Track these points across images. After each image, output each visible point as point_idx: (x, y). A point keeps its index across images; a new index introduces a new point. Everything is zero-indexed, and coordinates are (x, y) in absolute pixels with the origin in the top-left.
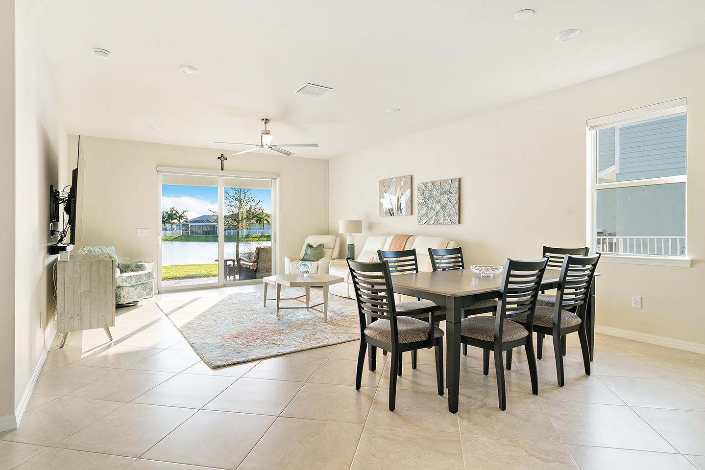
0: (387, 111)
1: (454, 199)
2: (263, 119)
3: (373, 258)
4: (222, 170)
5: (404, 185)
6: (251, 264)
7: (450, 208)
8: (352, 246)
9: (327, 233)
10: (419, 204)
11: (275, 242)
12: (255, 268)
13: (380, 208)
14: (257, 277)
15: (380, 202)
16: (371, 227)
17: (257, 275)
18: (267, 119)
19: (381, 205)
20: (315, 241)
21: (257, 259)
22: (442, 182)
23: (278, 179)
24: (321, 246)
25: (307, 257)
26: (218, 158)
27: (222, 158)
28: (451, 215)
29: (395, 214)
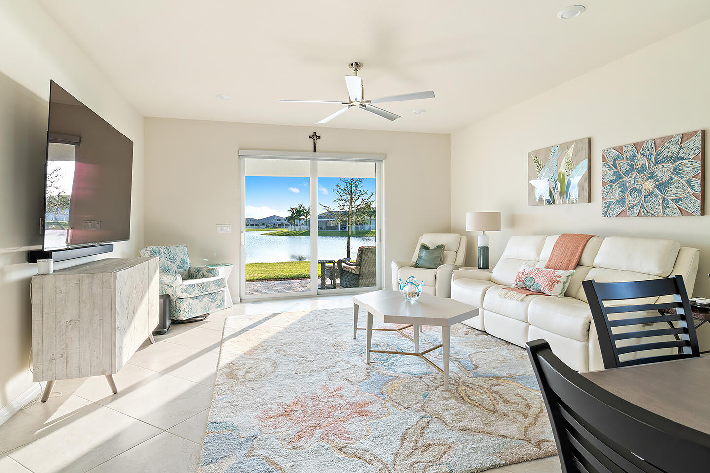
1: (691, 168)
2: (352, 64)
3: (524, 270)
4: (315, 151)
5: (576, 154)
6: (353, 267)
7: (678, 187)
8: (485, 250)
9: (448, 230)
10: (604, 184)
11: (381, 241)
12: (358, 273)
13: (529, 194)
14: (360, 284)
15: (530, 184)
16: (513, 222)
17: (361, 281)
18: (357, 64)
19: (532, 189)
20: (431, 240)
21: (360, 261)
22: (658, 142)
23: (384, 161)
24: (440, 248)
25: (421, 262)
26: (310, 137)
27: (315, 137)
28: (681, 199)
29: (557, 202)
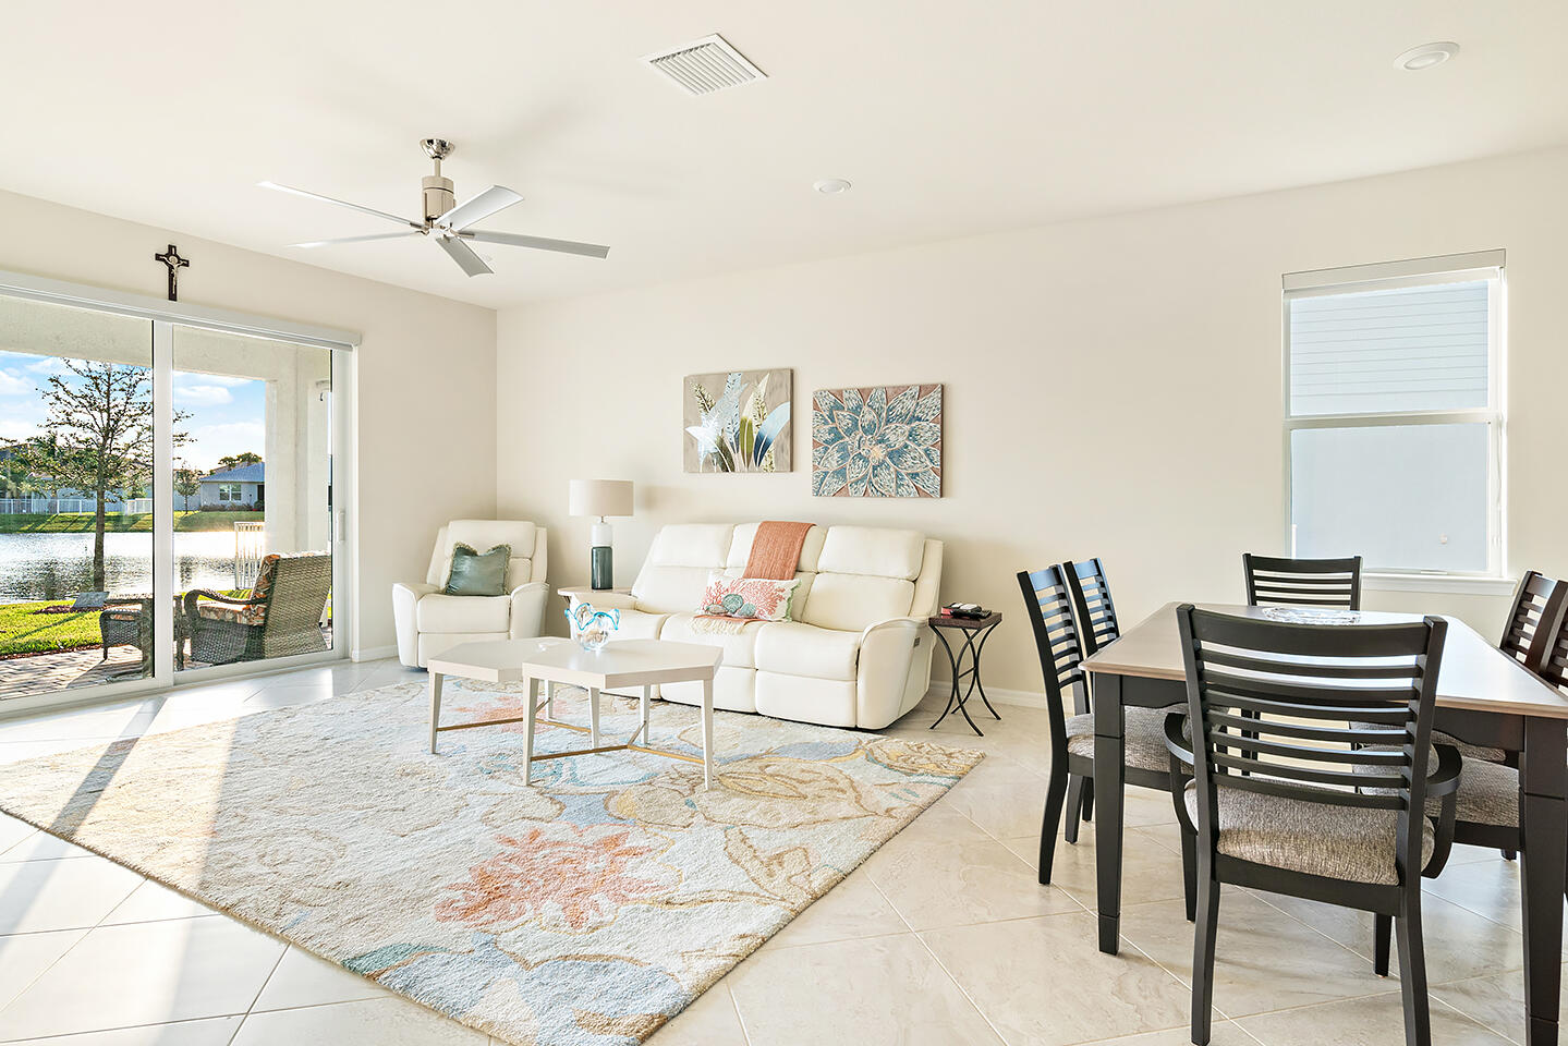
0: (816, 187)
1: (929, 434)
2: (431, 142)
3: (718, 584)
4: (173, 297)
5: (771, 390)
6: (239, 608)
7: (914, 458)
8: (604, 555)
10: (816, 444)
12: (258, 622)
13: (686, 450)
14: (267, 648)
15: (687, 433)
16: (651, 500)
17: (267, 641)
18: (443, 144)
19: (691, 442)
21: (270, 591)
22: (890, 392)
23: (355, 349)
24: (502, 551)
25: (460, 584)
26: (158, 257)
27: (170, 258)
28: (917, 474)
29: (737, 468)
